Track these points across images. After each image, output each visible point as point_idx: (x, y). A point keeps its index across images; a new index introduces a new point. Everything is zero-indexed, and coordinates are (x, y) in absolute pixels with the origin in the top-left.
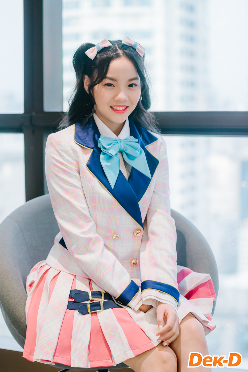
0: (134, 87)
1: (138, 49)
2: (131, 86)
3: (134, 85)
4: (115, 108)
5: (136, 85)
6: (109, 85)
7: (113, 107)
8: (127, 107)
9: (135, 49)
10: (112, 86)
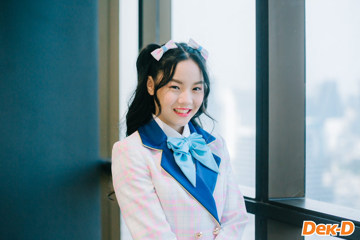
0: (198, 90)
1: (202, 52)
2: (195, 89)
3: (198, 89)
4: (179, 111)
5: (200, 89)
6: (175, 87)
7: (176, 110)
8: (190, 110)
9: (199, 53)
10: (177, 88)
